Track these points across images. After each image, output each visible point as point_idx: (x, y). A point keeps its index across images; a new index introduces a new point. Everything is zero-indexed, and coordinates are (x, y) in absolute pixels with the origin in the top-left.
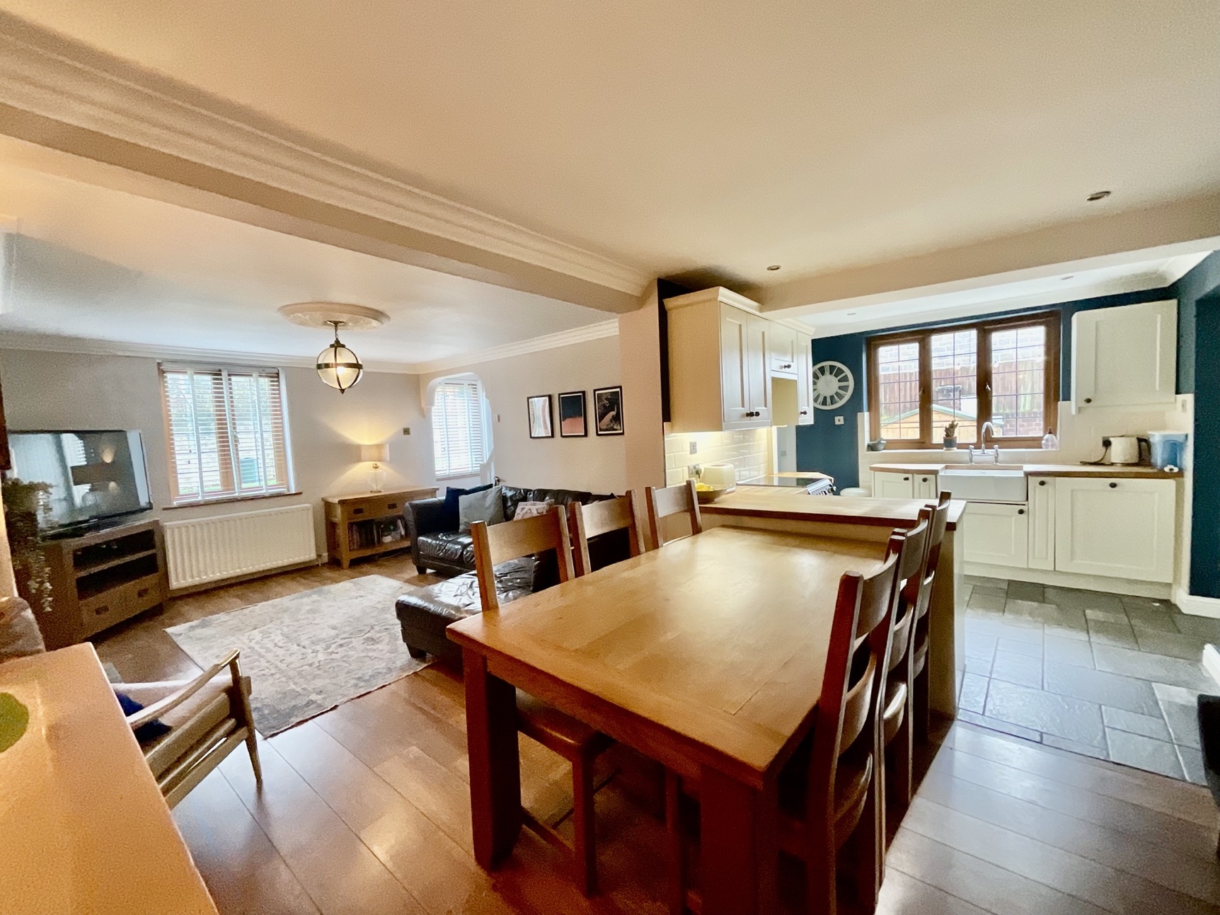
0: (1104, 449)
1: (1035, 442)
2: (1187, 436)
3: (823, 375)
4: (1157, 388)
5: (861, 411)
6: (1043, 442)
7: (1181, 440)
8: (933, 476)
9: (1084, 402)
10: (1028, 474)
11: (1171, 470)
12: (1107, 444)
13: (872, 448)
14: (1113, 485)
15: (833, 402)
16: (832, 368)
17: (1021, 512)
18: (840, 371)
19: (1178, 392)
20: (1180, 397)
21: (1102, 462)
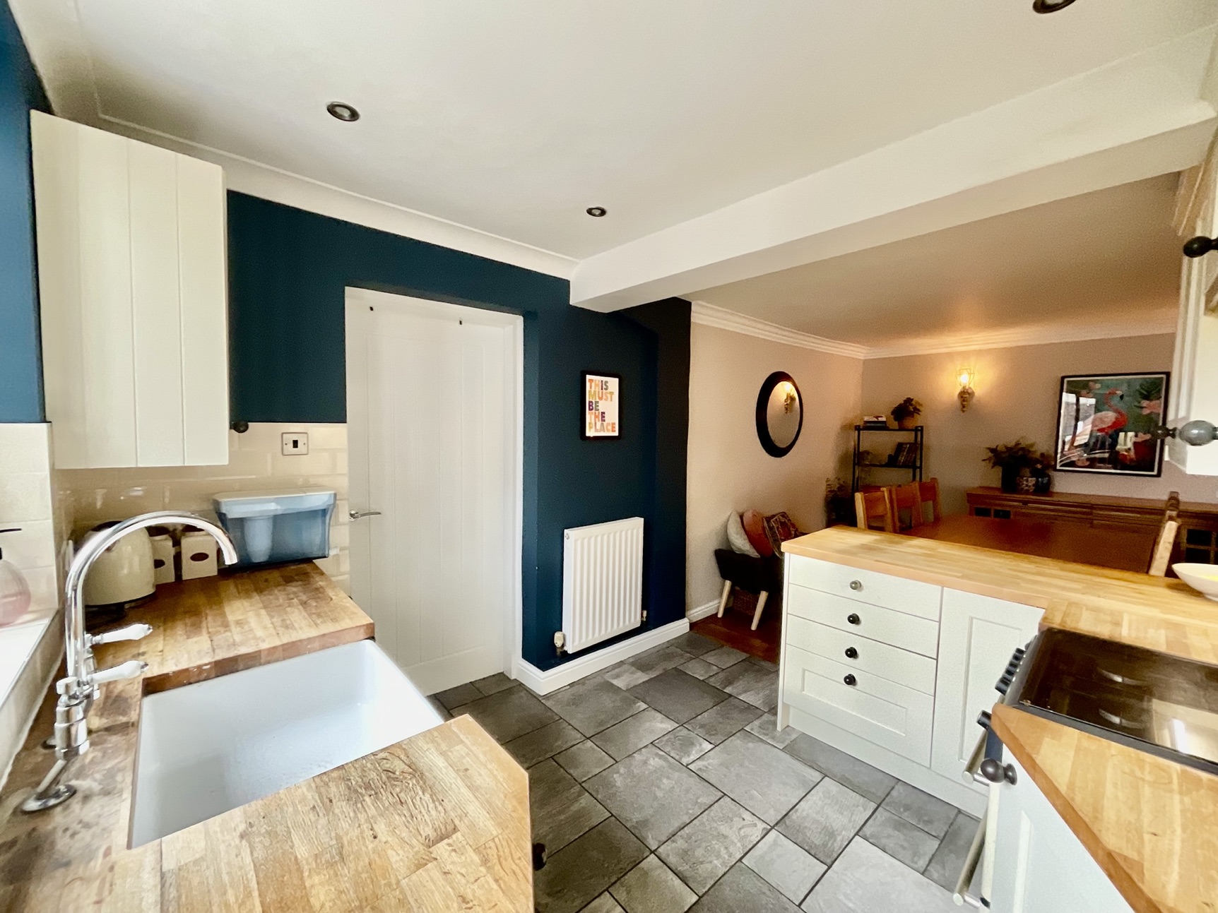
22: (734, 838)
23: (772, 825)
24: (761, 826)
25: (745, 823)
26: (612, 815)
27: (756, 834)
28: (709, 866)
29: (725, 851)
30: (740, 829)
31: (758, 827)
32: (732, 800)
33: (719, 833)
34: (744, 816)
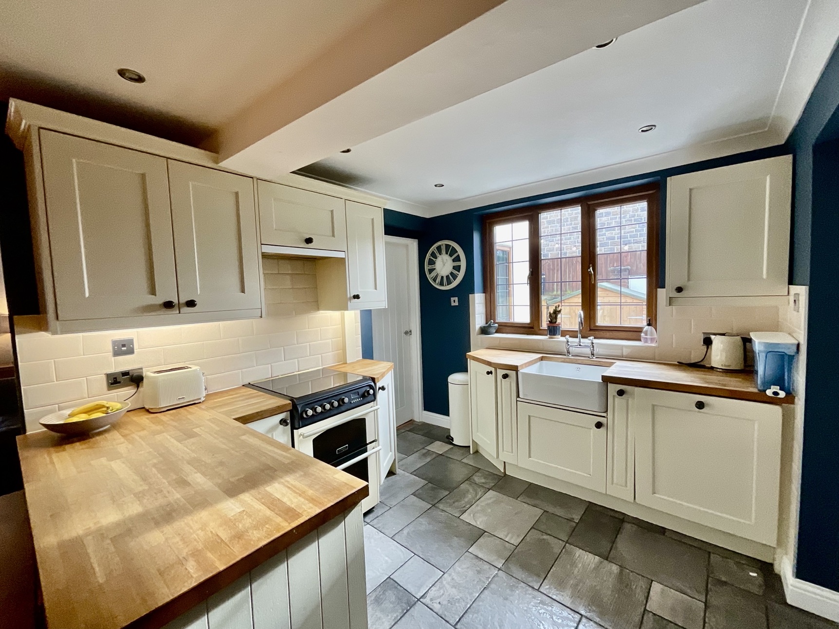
0: (705, 347)
1: (634, 333)
2: (798, 345)
3: (440, 254)
4: (765, 276)
5: (473, 292)
6: (642, 334)
7: (792, 351)
8: (514, 372)
9: (675, 292)
10: (607, 380)
11: (776, 393)
12: (708, 342)
13: (484, 331)
14: (700, 405)
15: (449, 283)
16: (448, 246)
17: (599, 425)
18: (454, 251)
19: (791, 282)
20: (794, 289)
21: (702, 363)
22: (448, 586)
23: (419, 602)
24: (427, 600)
25: (438, 601)
26: (538, 590)
27: (432, 593)
28: (464, 566)
29: (454, 577)
30: (443, 595)
31: (429, 599)
32: (448, 622)
33: (458, 589)
34: (439, 606)
